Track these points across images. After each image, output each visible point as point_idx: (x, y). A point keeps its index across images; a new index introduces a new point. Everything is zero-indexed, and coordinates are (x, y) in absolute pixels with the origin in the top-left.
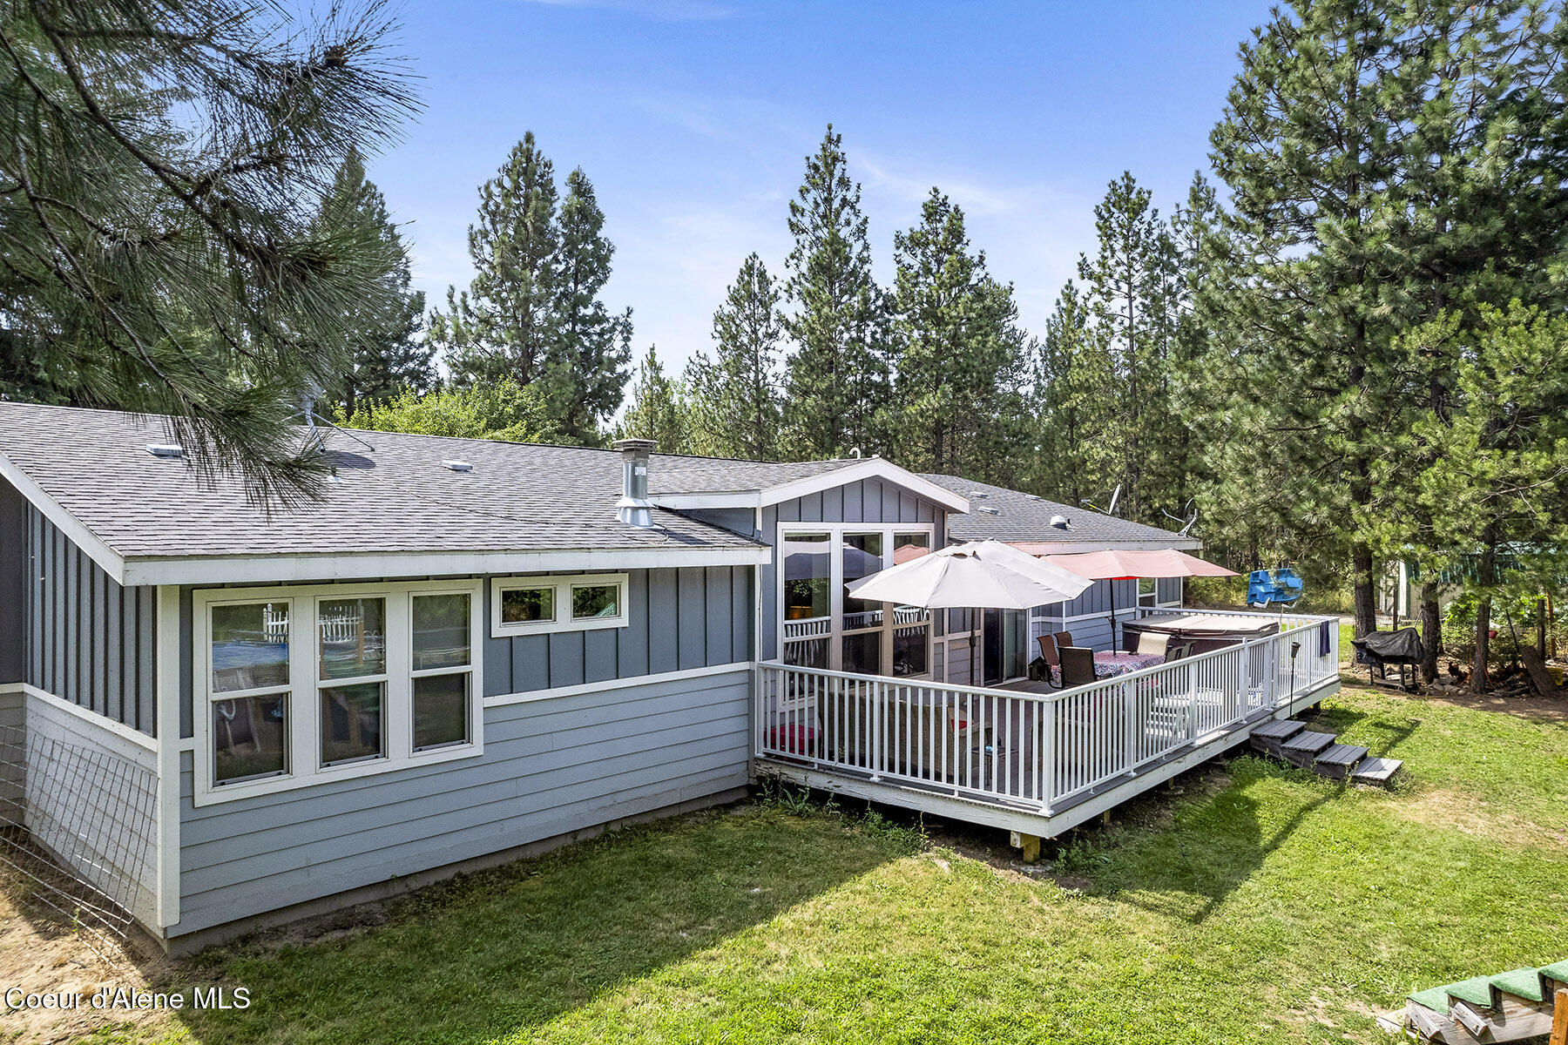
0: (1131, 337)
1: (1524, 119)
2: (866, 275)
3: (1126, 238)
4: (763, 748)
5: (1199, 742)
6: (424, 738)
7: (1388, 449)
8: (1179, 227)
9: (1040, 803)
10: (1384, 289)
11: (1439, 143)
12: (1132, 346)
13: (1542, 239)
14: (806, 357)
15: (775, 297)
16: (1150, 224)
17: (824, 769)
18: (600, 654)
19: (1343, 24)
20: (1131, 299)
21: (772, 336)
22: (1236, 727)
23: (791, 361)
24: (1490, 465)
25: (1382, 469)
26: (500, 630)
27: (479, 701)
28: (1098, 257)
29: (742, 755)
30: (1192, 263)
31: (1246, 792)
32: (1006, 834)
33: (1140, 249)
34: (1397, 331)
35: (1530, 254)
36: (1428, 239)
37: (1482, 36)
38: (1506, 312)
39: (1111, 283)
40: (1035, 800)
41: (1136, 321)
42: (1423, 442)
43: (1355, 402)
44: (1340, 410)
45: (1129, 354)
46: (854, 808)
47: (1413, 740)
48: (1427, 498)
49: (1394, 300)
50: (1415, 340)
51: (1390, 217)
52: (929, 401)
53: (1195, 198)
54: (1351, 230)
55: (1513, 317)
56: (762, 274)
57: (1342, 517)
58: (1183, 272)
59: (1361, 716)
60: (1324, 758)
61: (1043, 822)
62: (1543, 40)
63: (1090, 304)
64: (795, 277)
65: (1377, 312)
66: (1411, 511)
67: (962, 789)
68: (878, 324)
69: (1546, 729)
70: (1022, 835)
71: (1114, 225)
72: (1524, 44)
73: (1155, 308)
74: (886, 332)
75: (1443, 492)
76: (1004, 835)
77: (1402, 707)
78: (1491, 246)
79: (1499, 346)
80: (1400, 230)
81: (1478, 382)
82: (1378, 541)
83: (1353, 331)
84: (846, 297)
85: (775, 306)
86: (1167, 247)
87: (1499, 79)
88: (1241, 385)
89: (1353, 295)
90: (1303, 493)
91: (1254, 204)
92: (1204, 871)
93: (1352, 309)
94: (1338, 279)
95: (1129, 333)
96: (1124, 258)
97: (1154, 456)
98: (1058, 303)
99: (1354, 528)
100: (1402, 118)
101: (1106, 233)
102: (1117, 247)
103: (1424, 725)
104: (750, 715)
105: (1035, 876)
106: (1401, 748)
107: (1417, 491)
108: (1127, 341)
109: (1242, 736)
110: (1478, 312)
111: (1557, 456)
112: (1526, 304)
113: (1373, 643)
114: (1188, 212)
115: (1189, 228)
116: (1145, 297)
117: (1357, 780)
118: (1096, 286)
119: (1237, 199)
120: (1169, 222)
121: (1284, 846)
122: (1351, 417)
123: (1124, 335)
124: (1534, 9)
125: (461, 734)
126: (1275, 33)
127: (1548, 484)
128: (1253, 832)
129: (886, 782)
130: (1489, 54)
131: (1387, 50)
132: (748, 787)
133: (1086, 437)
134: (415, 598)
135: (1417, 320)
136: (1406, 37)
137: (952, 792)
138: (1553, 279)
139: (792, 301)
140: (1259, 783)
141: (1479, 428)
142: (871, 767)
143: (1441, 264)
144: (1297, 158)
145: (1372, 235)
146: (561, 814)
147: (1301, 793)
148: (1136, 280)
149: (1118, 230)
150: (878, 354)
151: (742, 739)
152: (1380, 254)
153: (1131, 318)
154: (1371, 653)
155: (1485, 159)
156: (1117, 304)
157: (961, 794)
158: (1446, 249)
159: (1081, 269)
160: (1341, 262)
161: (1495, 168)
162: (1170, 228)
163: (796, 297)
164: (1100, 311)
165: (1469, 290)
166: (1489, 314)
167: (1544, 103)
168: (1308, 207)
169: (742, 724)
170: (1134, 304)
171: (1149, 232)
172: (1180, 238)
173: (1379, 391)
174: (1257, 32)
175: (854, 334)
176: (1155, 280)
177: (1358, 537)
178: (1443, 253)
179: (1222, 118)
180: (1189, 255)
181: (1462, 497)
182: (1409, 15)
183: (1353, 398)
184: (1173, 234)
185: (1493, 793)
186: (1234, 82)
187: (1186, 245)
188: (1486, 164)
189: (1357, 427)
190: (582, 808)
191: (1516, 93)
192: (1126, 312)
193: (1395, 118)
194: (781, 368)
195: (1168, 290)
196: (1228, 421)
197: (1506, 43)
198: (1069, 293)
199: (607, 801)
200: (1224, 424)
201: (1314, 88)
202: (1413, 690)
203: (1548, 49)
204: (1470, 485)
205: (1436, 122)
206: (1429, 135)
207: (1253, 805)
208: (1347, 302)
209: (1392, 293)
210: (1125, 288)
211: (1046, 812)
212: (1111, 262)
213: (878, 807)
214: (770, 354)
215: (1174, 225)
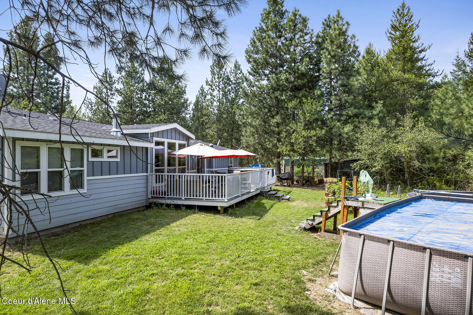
0: (219, 102)
1: (310, 59)
2: (143, 78)
3: (218, 75)
4: (151, 196)
5: (252, 191)
6: (73, 187)
7: (284, 130)
8: (231, 74)
9: (225, 199)
10: (284, 93)
11: (294, 61)
12: (219, 105)
13: (313, 86)
14: (125, 102)
15: (114, 83)
16: (224, 72)
17: (169, 198)
18: (113, 168)
19: (274, 30)
20: (219, 92)
21: (113, 94)
22: (257, 189)
23: (118, 103)
24: (304, 133)
25: (283, 134)
26: (91, 159)
27: (86, 178)
28: (211, 80)
29: (145, 198)
30: (235, 84)
31: (262, 201)
32: (217, 207)
33: (222, 79)
34: (286, 103)
35: (311, 89)
36: (292, 82)
37: (302, 39)
38: (307, 100)
39: (214, 87)
40: (223, 198)
41: (221, 98)
42: (292, 128)
43: (278, 119)
44: (275, 120)
45: (219, 107)
46: (178, 207)
47: (291, 194)
48: (293, 141)
49: (286, 95)
50: (290, 105)
51: (285, 76)
52: (163, 117)
53: (235, 67)
54: (277, 78)
55: (309, 101)
56: (110, 75)
57: (275, 146)
58: (232, 86)
59: (280, 190)
60: (276, 195)
61: (226, 203)
62: (313, 42)
63: (209, 92)
64: (120, 77)
65: (282, 98)
66: (289, 144)
67: (206, 198)
68: (147, 93)
69: (315, 191)
70: (221, 207)
71: (215, 71)
72: (309, 42)
73: (225, 95)
74: (149, 96)
75: (296, 139)
76: (216, 208)
77: (288, 189)
78: (304, 85)
79: (307, 107)
80: (287, 79)
81: (302, 115)
82: (283, 151)
83: (277, 102)
84: (137, 84)
85: (115, 85)
86: (229, 79)
87: (305, 49)
88: (252, 114)
89: (277, 93)
90: (266, 140)
91: (255, 70)
92: (258, 213)
93: (277, 97)
94: (275, 90)
95: (219, 101)
96: (217, 80)
97: (225, 134)
98: (199, 91)
99: (278, 148)
100: (287, 54)
101: (213, 73)
102: (216, 77)
103: (293, 191)
104: (147, 187)
105: (224, 216)
106: (290, 194)
107: (290, 139)
108: (218, 103)
109: (259, 192)
110: (302, 100)
111: (317, 132)
112: (311, 99)
113: (281, 176)
114: (234, 70)
115: (234, 74)
116: (223, 91)
117: (283, 199)
118: (210, 87)
119: (252, 68)
120: (229, 72)
121: (271, 209)
122: (277, 122)
123: (218, 101)
124: (311, 35)
125: (82, 187)
126: (260, 29)
127: (315, 138)
128: (265, 207)
129: (186, 199)
130: (303, 43)
131: (284, 38)
132: (146, 206)
133: (207, 129)
134: (71, 149)
135: (291, 101)
136: (287, 36)
137: (203, 199)
138: (316, 94)
139: (119, 84)
140: (263, 200)
141: (302, 125)
142: (182, 196)
143: (295, 88)
144: (265, 60)
145: (281, 80)
146: (104, 210)
147: (272, 202)
148: (221, 87)
149: (216, 73)
150: (147, 102)
151: (145, 193)
152: (283, 85)
153: (219, 97)
154: (281, 178)
155: (303, 66)
156: (215, 93)
157: (205, 199)
158: (296, 85)
159: (207, 83)
160: (275, 85)
161: (305, 68)
162: (229, 74)
163: (120, 83)
164: (211, 95)
165: (301, 94)
166: (305, 100)
167: (313, 56)
168: (267, 72)
169: (145, 189)
170: (220, 93)
171: (224, 74)
172: (232, 77)
173: (282, 116)
174: (256, 28)
175: (139, 96)
176: (226, 87)
177: (278, 150)
178: (295, 86)
179: (247, 47)
180: (234, 82)
181: (300, 140)
182: (288, 31)
183: (278, 118)
184: (230, 75)
185: (307, 201)
186: (251, 39)
187: (233, 79)
188: (303, 67)
189: (278, 125)
190: (109, 208)
191: (308, 53)
192: (218, 95)
193: (285, 54)
194: (116, 105)
195: (229, 90)
196: (250, 122)
197: (306, 41)
198: (202, 89)
199: (115, 207)
200: (249, 123)
201: (269, 44)
202: (289, 186)
203: (313, 44)
204: (301, 137)
205: (294, 56)
206: (292, 59)
207: (264, 204)
208: (276, 95)
209: (286, 94)
210: (218, 89)
211: (226, 201)
212: (214, 81)
213: (184, 205)
214: (112, 100)
215: (230, 73)
